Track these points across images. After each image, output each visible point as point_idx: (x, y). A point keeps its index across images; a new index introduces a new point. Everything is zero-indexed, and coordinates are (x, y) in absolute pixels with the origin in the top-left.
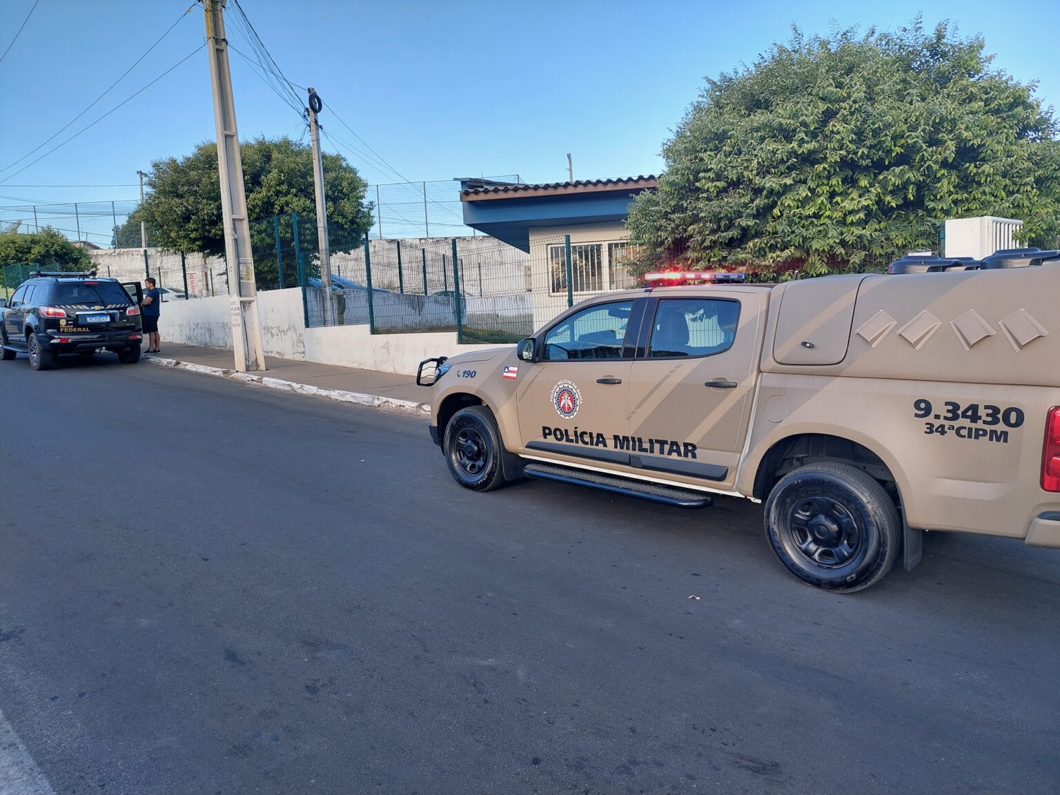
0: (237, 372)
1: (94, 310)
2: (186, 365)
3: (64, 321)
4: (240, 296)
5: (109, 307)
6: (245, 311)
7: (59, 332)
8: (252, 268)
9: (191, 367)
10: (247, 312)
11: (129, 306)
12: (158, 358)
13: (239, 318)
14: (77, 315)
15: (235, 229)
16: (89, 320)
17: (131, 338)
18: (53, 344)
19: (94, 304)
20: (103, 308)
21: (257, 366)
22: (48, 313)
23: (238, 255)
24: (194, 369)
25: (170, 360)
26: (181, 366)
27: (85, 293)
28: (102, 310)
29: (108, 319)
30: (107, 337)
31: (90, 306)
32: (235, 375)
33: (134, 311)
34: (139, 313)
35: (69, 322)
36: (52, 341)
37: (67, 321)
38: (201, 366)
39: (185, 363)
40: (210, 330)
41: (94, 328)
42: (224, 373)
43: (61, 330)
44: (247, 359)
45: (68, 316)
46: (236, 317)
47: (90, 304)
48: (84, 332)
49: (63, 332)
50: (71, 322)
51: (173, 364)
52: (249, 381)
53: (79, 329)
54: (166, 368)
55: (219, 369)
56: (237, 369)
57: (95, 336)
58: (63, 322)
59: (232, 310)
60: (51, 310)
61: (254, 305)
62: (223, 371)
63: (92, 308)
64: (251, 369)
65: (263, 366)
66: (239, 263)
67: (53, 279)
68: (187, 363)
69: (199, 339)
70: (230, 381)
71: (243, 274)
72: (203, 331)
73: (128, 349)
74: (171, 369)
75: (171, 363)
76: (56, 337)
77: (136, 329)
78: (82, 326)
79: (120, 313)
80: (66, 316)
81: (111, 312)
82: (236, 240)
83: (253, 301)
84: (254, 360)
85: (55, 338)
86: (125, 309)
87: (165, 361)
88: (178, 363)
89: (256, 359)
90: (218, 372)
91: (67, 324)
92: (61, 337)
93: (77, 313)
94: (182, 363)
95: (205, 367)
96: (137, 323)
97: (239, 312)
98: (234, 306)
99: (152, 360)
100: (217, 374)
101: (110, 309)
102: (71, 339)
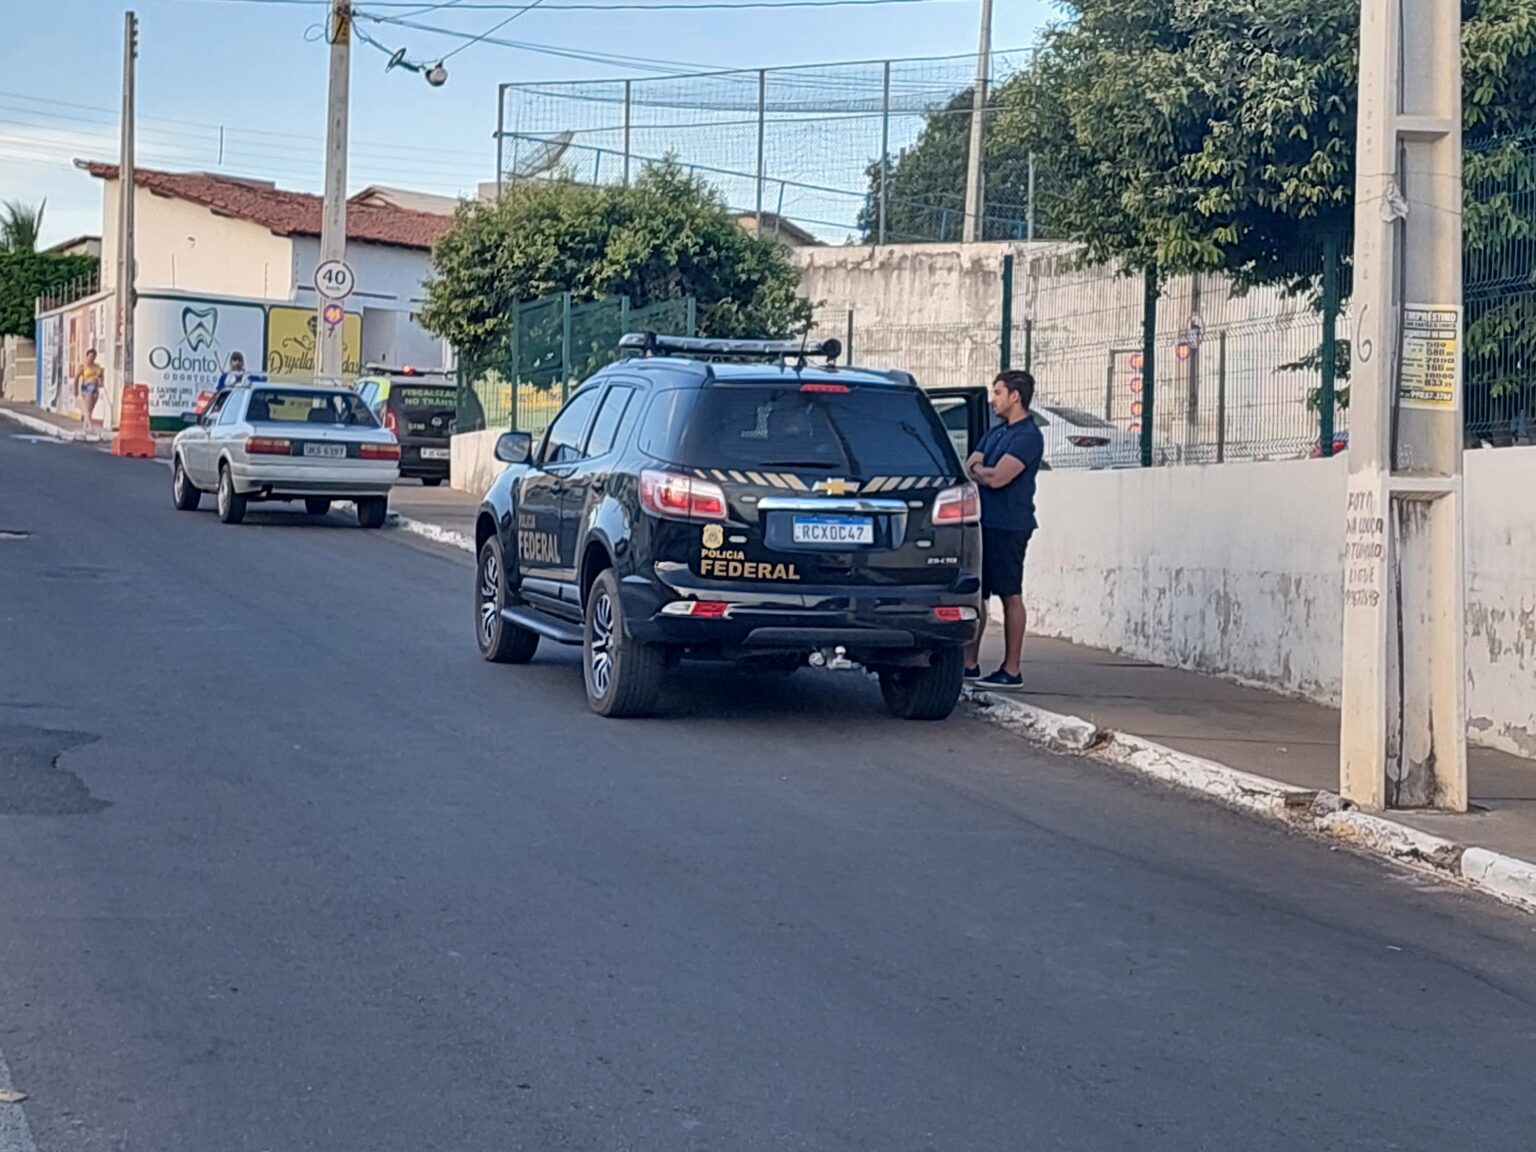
0: (1346, 805)
1: (822, 495)
2: (1134, 749)
3: (718, 530)
4: (1394, 469)
5: (874, 485)
6: (1404, 538)
7: (697, 575)
8: (1455, 348)
9: (1153, 759)
10: (1414, 542)
11: (946, 486)
12: (1026, 708)
13: (1379, 567)
14: (763, 512)
15: (1401, 177)
16: (801, 533)
17: (937, 615)
18: (670, 618)
19: (826, 469)
20: (853, 487)
21: (1434, 787)
22: (666, 500)
23: (1401, 291)
24: (1163, 772)
25: (1072, 722)
26: (1113, 753)
27: (797, 425)
28: (849, 495)
29: (866, 535)
30: (852, 606)
31: (808, 480)
32: (1338, 820)
33: (962, 506)
34: (977, 517)
35: (734, 539)
36: (667, 609)
37: (728, 532)
38: (1196, 761)
39: (1130, 740)
40: (1225, 604)
41: (817, 566)
42: (1292, 802)
43: (704, 566)
44: (1393, 752)
45: (733, 513)
46: (1363, 563)
47: (812, 470)
48: (779, 579)
49: (710, 573)
50: (742, 540)
51: (1084, 738)
52: (1399, 854)
53: (764, 569)
54: (1052, 753)
55: (1271, 785)
56: (1344, 794)
57: (812, 601)
58: (713, 536)
59: (1351, 528)
60: (679, 487)
61: (1444, 513)
62: (1287, 796)
63: (817, 486)
64: (1405, 798)
65: (1456, 794)
66: (1402, 327)
67: (700, 368)
68: (1140, 742)
69: (1177, 635)
70: (1316, 845)
71: (1415, 372)
72: (1198, 602)
73: (923, 660)
74: (1074, 759)
75: (1074, 733)
76: (683, 591)
77: (960, 579)
78: (775, 557)
79: (911, 509)
80: (725, 511)
81: (876, 504)
82: (1401, 225)
83: (1442, 495)
84: (1420, 758)
85: (680, 598)
86: (929, 496)
87: (1050, 723)
88: (1101, 738)
89: (1432, 758)
90: (1267, 797)
91: (726, 546)
92: (700, 593)
93: (764, 503)
94: (1119, 736)
95: (1214, 766)
96: (965, 558)
97: (1380, 538)
98: (1361, 514)
99: (999, 711)
100: (1260, 804)
101: (878, 495)
102: (733, 603)
